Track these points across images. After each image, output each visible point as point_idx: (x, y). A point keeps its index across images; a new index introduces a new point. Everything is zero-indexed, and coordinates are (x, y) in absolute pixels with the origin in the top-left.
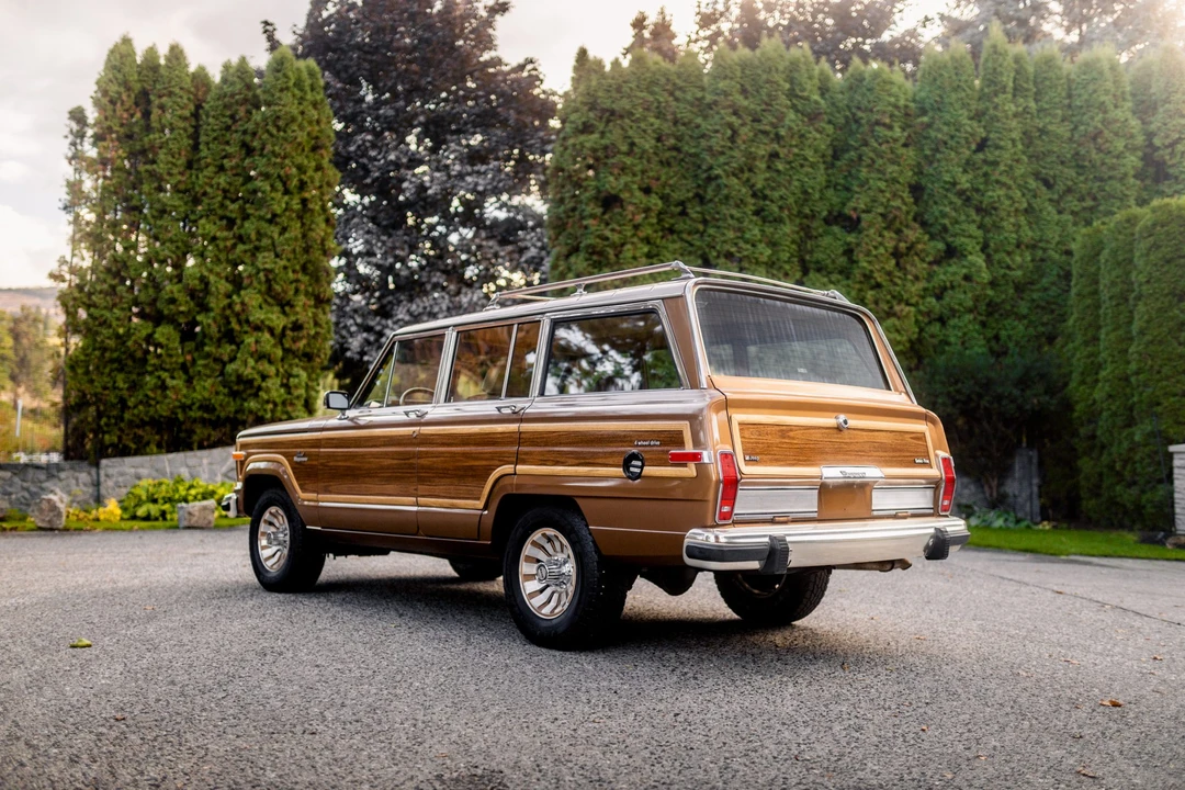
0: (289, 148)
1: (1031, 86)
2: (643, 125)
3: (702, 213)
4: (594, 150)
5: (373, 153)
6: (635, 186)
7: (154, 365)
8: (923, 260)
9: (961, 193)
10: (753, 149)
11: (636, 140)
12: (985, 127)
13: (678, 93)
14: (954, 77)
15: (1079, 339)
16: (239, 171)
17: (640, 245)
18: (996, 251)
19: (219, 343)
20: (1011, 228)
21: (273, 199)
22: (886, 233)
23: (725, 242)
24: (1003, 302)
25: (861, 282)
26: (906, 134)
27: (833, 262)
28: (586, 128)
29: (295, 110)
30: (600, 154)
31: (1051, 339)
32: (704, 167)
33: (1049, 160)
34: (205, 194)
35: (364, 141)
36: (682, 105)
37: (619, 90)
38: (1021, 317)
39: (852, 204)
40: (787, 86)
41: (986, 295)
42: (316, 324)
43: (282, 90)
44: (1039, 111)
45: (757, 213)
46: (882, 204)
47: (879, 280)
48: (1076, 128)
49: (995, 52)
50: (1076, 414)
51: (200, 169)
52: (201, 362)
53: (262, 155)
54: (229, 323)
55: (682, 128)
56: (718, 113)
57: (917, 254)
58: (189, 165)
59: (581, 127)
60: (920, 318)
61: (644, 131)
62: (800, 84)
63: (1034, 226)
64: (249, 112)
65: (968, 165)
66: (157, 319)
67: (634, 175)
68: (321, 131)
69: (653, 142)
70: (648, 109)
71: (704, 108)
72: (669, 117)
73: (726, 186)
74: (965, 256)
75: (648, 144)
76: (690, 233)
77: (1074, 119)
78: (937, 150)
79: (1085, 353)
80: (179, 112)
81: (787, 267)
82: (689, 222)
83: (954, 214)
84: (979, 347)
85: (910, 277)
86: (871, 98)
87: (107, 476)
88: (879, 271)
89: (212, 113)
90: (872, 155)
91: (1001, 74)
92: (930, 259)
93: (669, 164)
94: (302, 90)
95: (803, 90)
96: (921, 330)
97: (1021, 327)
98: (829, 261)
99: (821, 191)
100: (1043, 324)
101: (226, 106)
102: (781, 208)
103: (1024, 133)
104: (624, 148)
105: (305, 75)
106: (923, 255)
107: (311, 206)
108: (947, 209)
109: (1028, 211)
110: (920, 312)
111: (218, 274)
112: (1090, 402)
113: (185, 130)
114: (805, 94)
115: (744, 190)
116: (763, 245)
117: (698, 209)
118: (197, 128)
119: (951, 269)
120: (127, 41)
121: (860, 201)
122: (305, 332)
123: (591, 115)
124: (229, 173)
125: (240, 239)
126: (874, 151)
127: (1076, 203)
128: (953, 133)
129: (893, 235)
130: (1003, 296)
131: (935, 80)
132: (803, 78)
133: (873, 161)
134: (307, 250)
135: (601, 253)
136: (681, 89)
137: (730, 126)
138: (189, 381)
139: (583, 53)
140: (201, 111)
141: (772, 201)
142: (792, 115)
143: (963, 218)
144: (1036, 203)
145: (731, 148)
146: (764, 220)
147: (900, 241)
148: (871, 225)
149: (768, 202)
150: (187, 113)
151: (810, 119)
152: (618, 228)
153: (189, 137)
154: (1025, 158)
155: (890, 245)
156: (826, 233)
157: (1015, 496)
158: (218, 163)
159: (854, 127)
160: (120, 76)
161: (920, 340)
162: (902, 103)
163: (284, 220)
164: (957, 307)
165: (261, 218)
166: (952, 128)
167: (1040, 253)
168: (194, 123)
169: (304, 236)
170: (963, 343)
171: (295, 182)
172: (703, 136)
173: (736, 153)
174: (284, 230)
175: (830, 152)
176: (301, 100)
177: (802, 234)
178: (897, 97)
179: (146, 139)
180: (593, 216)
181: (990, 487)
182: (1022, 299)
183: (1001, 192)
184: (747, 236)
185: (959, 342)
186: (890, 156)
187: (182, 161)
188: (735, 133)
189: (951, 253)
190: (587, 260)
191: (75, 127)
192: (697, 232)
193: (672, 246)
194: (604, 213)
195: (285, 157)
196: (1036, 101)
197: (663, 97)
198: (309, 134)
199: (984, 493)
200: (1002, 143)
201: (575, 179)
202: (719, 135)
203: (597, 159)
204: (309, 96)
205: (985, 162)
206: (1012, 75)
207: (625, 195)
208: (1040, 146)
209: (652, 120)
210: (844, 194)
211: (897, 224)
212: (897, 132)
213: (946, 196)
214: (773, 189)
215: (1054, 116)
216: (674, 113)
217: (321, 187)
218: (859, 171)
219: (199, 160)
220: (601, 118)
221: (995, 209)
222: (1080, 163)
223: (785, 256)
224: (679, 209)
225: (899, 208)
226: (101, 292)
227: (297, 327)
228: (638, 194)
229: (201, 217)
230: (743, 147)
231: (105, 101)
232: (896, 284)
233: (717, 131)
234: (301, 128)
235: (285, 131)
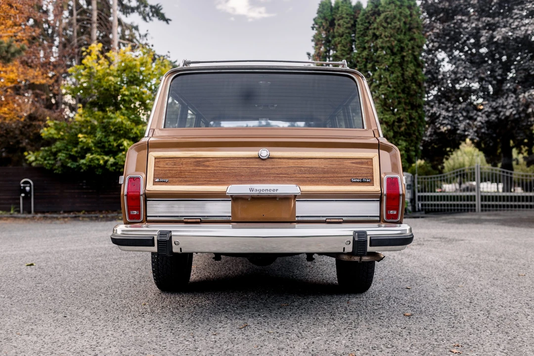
0: (393, 32)
29: (396, 12)
34: (358, 62)
42: (411, 118)
53: (380, 38)
64: (376, 18)
80: (346, 26)
89: (361, 23)
101: (366, 18)
107: (406, 59)
118: (355, 31)
122: (404, 123)
134: (404, 81)
140: (357, 23)
150: (350, 25)
168: (353, 29)
169: (403, 75)
171: (397, 48)
174: (392, 73)
234: (399, 20)
235: (391, 24)
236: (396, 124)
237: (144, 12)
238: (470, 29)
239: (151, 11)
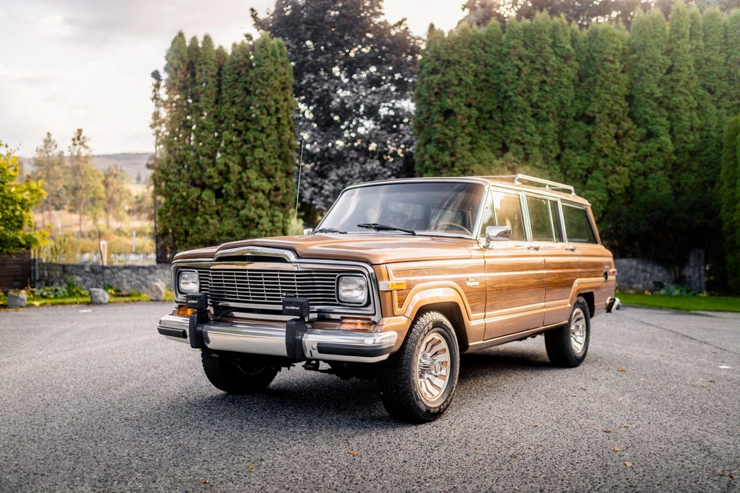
0: (269, 90)
1: (701, 32)
2: (466, 68)
3: (501, 117)
4: (439, 84)
5: (315, 85)
6: (462, 104)
7: (202, 212)
8: (633, 140)
9: (656, 100)
10: (531, 80)
11: (463, 77)
12: (671, 59)
13: (487, 48)
14: (653, 30)
15: (726, 185)
16: (243, 104)
17: (466, 137)
18: (678, 133)
19: (235, 199)
20: (687, 119)
21: (262, 119)
22: (611, 125)
23: (515, 134)
24: (682, 163)
25: (596, 154)
26: (623, 66)
27: (579, 143)
28: (434, 71)
29: (272, 69)
30: (442, 86)
31: (712, 184)
32: (502, 91)
33: (711, 77)
34: (225, 117)
35: (309, 78)
36: (489, 55)
37: (452, 48)
38: (693, 172)
39: (590, 108)
40: (551, 41)
41: (672, 160)
42: (287, 187)
43: (265, 58)
44: (706, 47)
45: (534, 116)
46: (608, 108)
47: (606, 152)
48: (728, 57)
49: (678, 14)
50: (724, 229)
51: (222, 104)
52: (226, 209)
53: (255, 95)
54: (240, 188)
55: (489, 69)
56: (510, 59)
57: (630, 136)
58: (217, 102)
59: (431, 70)
60: (632, 174)
61: (467, 72)
62: (559, 39)
63: (702, 117)
64: (247, 71)
65: (661, 83)
66: (203, 187)
67: (462, 97)
68: (286, 79)
69: (473, 78)
70: (469, 59)
71: (502, 56)
72: (482, 63)
73: (515, 101)
74: (659, 137)
75: (469, 79)
76: (495, 129)
77: (728, 51)
78: (641, 74)
79: (729, 193)
80: (210, 73)
81: (551, 147)
82: (494, 123)
83: (651, 112)
84: (667, 190)
85: (625, 150)
86: (602, 45)
88: (606, 147)
89: (228, 72)
90: (602, 79)
91: (682, 26)
92: (638, 139)
93: (482, 90)
94: (275, 56)
95: (561, 42)
96: (632, 181)
97: (693, 177)
98: (576, 143)
99: (572, 102)
100: (707, 175)
101: (235, 68)
102: (548, 113)
103: (696, 61)
104: (456, 82)
105: (277, 48)
106: (633, 137)
107: (282, 122)
108: (648, 109)
109: (699, 108)
110: (631, 170)
111: (234, 162)
112: (732, 222)
113: (214, 82)
114: (562, 45)
115: (525, 103)
116: (537, 135)
117: (499, 115)
118: (220, 81)
119: (650, 145)
120: (181, 35)
121: (595, 107)
122: (280, 192)
123: (437, 64)
124: (238, 105)
125: (245, 141)
126: (604, 76)
127: (728, 102)
128: (652, 63)
129: (615, 126)
130: (682, 160)
131: (641, 32)
132: (561, 36)
133: (603, 82)
134: (281, 146)
135: (444, 143)
136: (488, 45)
137: (517, 66)
138: (221, 221)
139: (432, 26)
140: (222, 72)
141: (542, 109)
142: (554, 58)
143: (658, 114)
144: (703, 103)
145: (517, 80)
146: (538, 120)
147: (619, 129)
148: (602, 120)
149: (540, 110)
150: (214, 73)
151: (565, 60)
152: (453, 128)
153: (216, 86)
154: (696, 77)
155: (613, 132)
156: (575, 126)
157: (690, 277)
158: (232, 100)
159: (592, 62)
160: (179, 55)
161: (632, 187)
162: (621, 47)
163: (268, 131)
164: (653, 167)
165: (256, 130)
166: (651, 61)
167: (705, 133)
168: (218, 78)
169: (279, 138)
170: (657, 188)
171: (273, 109)
172: (501, 73)
173: (520, 82)
174: (268, 136)
175: (577, 78)
176: (275, 62)
177: (561, 127)
178: (617, 43)
179: (194, 89)
180: (439, 122)
181: (675, 272)
182: (694, 161)
183: (681, 98)
184: (528, 130)
185: (655, 188)
186: (613, 79)
187: (213, 100)
188: (520, 70)
189: (651, 135)
190: (435, 147)
191: (155, 81)
192: (499, 128)
193: (484, 137)
194: (445, 120)
195: (267, 96)
196: (704, 41)
197: (479, 51)
198: (280, 81)
199: (670, 275)
200: (681, 69)
201: (428, 101)
202: (511, 72)
203: (440, 89)
204: (280, 60)
205: (672, 80)
206: (689, 26)
207: (456, 110)
208: (706, 69)
209: (472, 65)
210: (586, 103)
211: (617, 119)
212: (618, 65)
213: (647, 102)
214: (542, 102)
215: (715, 50)
216: (485, 60)
217: (287, 110)
218: (595, 89)
219: (222, 98)
220: (442, 65)
221: (678, 108)
222: (732, 78)
223: (550, 140)
224: (488, 115)
225: (617, 110)
226: (173, 173)
227: (277, 189)
228: (464, 108)
229: (224, 131)
230: (525, 78)
231: (171, 69)
232: (616, 155)
233: (509, 70)
234: (276, 79)
235: (267, 81)
236: (273, 193)
238: (320, 90)
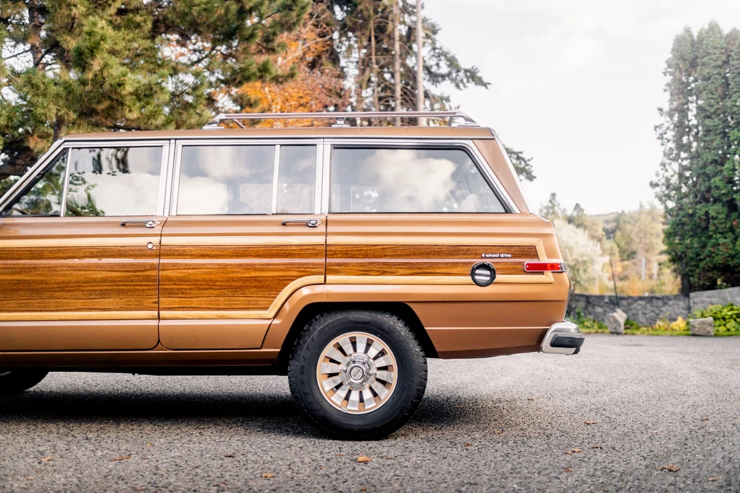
34: (734, 113)
58: (725, 96)
87: (694, 303)
89: (736, 57)
113: (719, 74)
138: (736, 239)
140: (730, 58)
150: (719, 63)
153: (722, 78)
187: (718, 95)
229: (733, 129)
237: (456, 79)
239: (466, 76)
